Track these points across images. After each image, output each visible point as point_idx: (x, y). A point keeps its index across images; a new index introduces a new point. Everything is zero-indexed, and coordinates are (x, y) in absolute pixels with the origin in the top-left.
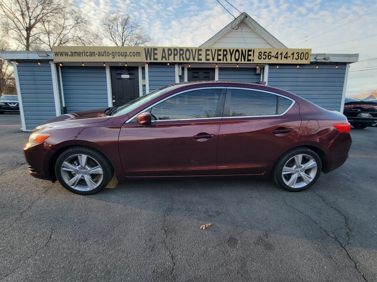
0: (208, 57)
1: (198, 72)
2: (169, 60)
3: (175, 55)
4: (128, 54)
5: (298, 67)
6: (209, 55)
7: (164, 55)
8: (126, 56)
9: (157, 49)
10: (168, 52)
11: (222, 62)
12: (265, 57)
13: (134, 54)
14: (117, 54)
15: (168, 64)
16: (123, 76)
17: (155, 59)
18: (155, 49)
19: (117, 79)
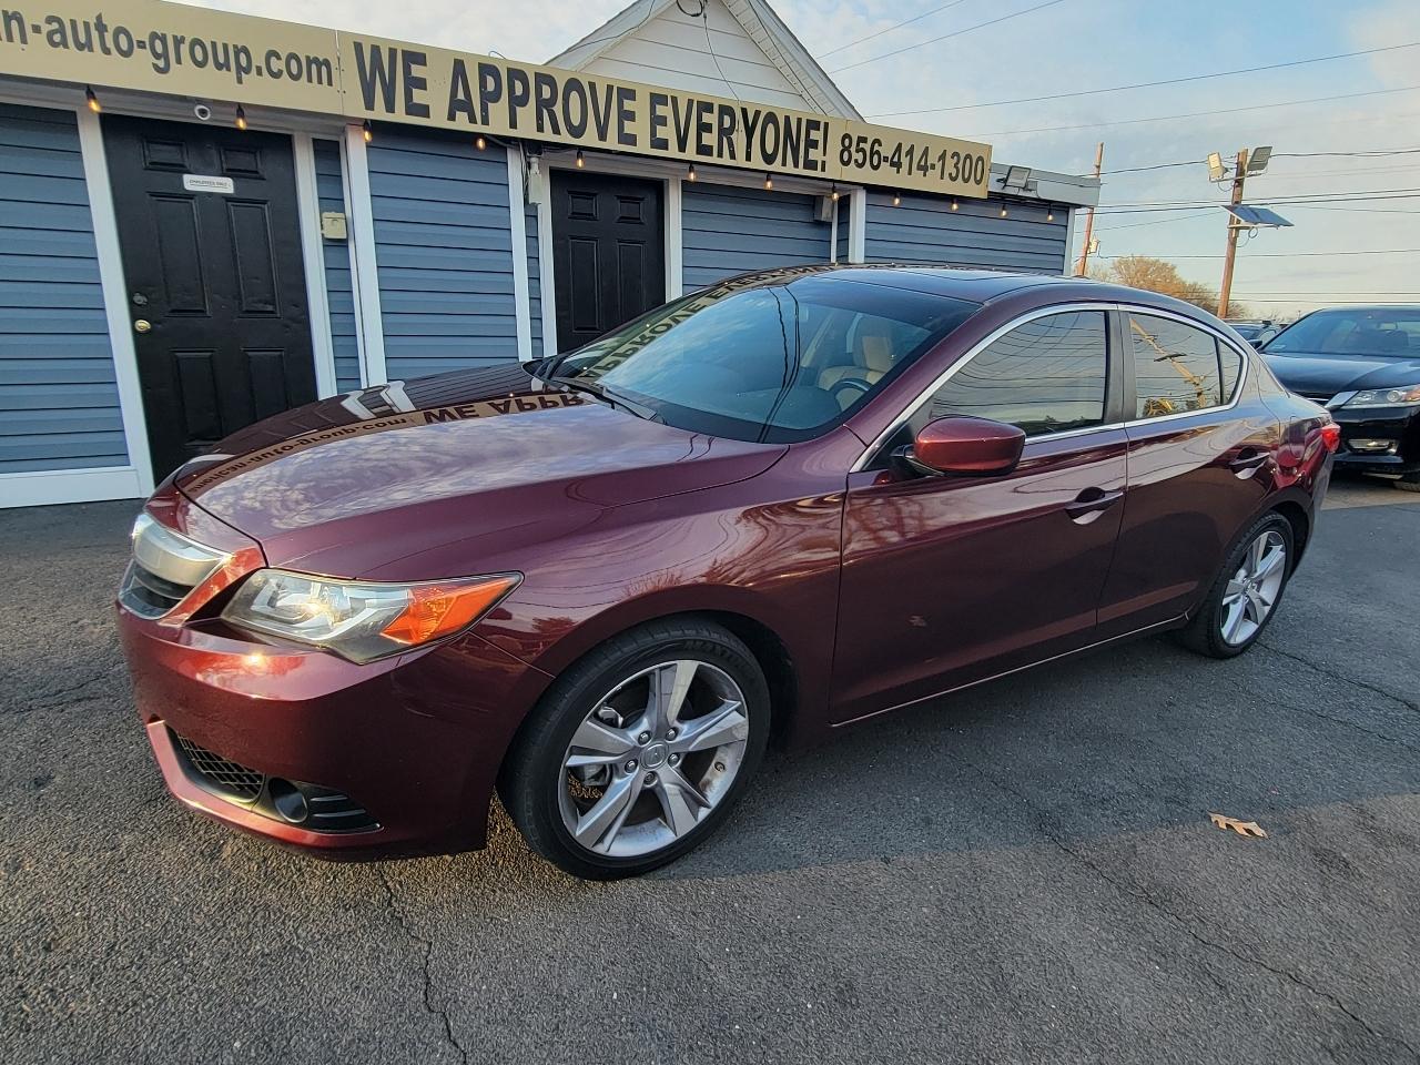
0: (661, 132)
1: (595, 195)
2: (485, 121)
3: (516, 102)
4: (258, 60)
5: (955, 207)
6: (663, 121)
7: (461, 96)
8: (247, 71)
9: (424, 56)
10: (483, 84)
11: (714, 159)
12: (860, 156)
13: (294, 64)
14: (185, 49)
15: (481, 143)
16: (192, 183)
17: (412, 108)
18: (415, 57)
19: (153, 194)
